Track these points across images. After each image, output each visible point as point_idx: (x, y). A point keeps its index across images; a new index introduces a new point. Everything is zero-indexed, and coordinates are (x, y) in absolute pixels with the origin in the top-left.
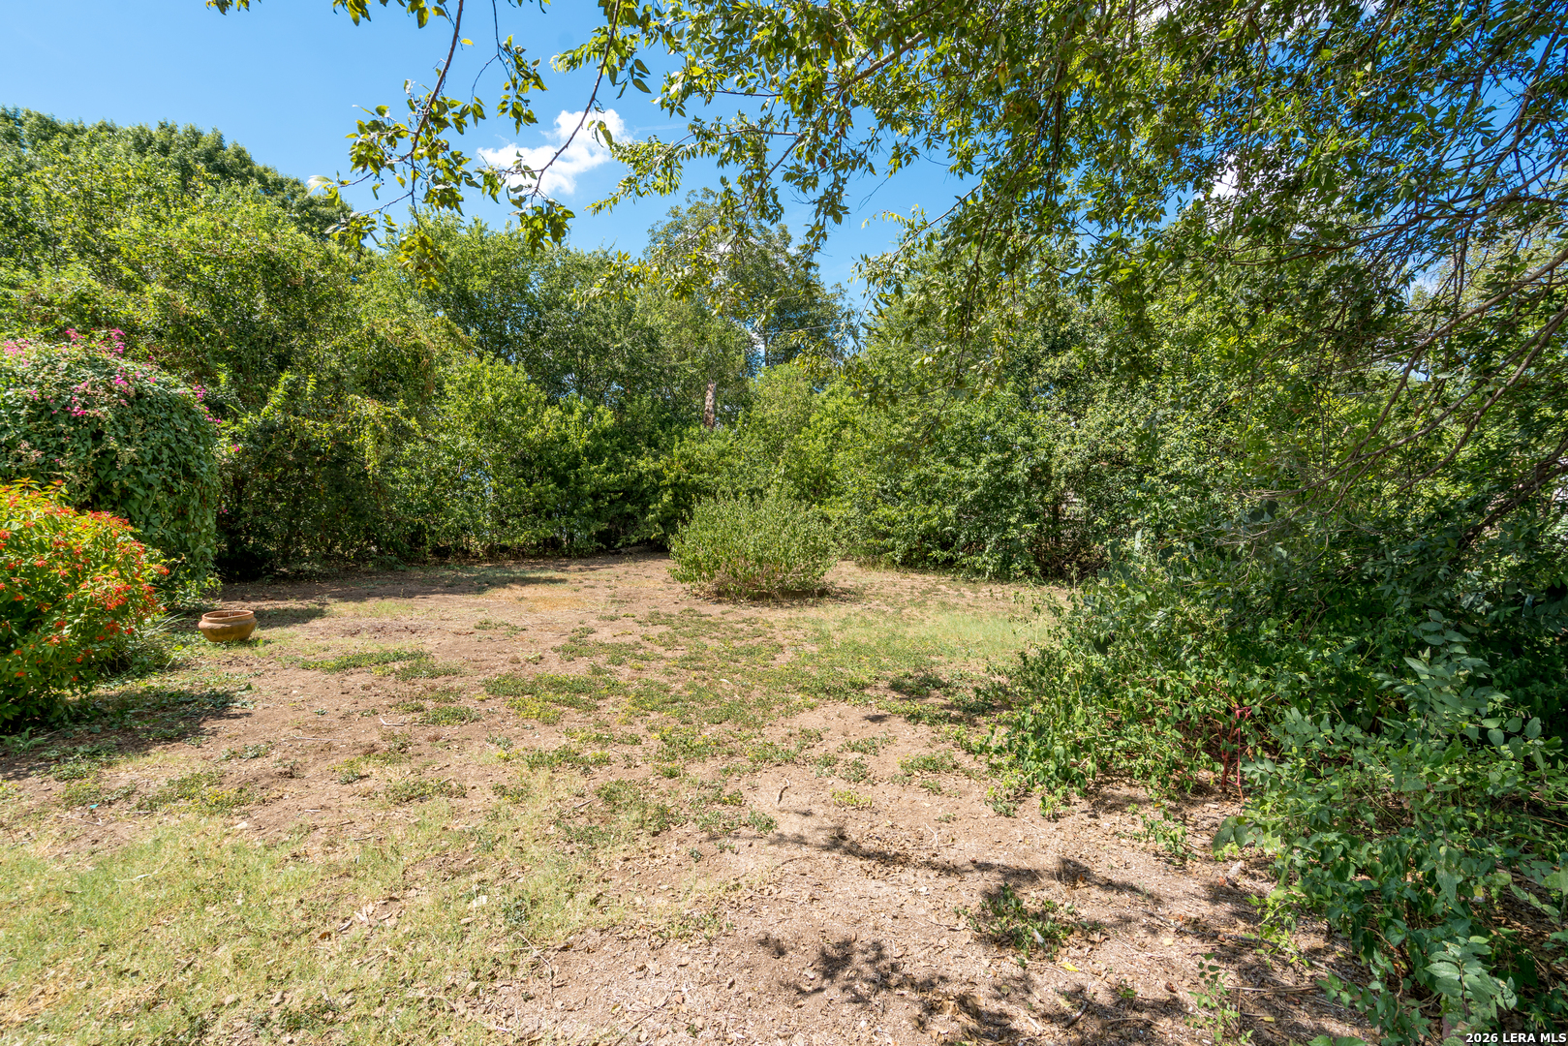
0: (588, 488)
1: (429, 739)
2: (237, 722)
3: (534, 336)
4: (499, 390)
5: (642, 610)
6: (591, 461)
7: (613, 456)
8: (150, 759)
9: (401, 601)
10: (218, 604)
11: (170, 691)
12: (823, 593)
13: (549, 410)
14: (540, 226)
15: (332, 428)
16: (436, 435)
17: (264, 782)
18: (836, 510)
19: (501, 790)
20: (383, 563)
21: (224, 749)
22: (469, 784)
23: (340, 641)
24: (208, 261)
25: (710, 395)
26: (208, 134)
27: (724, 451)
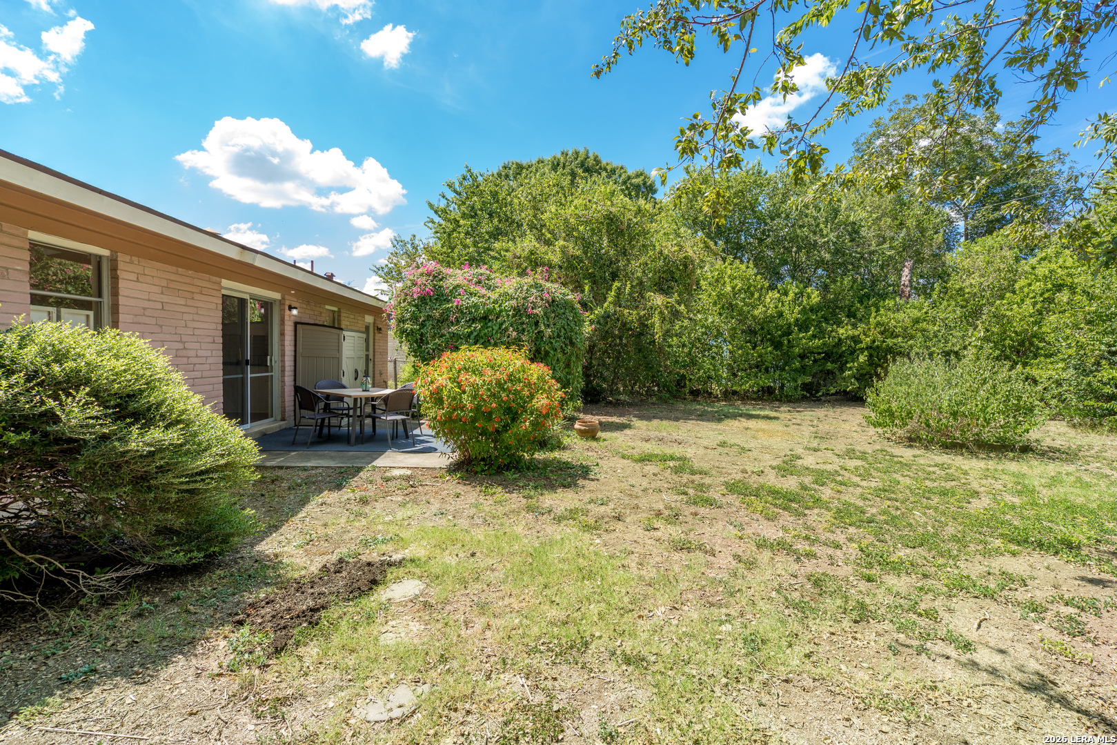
0: (797, 350)
1: (691, 514)
2: (593, 483)
3: (761, 241)
4: (736, 282)
5: (840, 447)
6: (800, 330)
7: (818, 326)
8: (557, 495)
9: (671, 423)
10: (581, 416)
11: (563, 461)
12: (1026, 449)
13: (770, 294)
14: (803, 165)
15: (638, 314)
16: (695, 315)
17: (607, 519)
18: (1044, 371)
19: (738, 558)
20: (661, 398)
21: (588, 496)
22: (717, 548)
23: (639, 443)
24: (582, 223)
25: (906, 272)
26: (582, 151)
27: (919, 318)
